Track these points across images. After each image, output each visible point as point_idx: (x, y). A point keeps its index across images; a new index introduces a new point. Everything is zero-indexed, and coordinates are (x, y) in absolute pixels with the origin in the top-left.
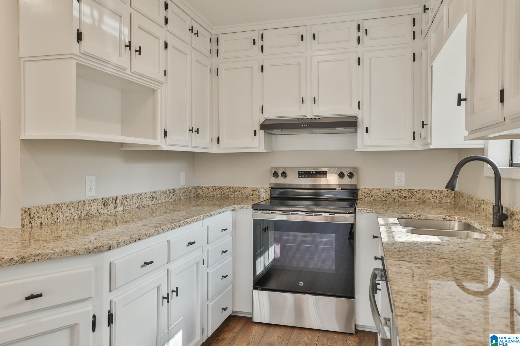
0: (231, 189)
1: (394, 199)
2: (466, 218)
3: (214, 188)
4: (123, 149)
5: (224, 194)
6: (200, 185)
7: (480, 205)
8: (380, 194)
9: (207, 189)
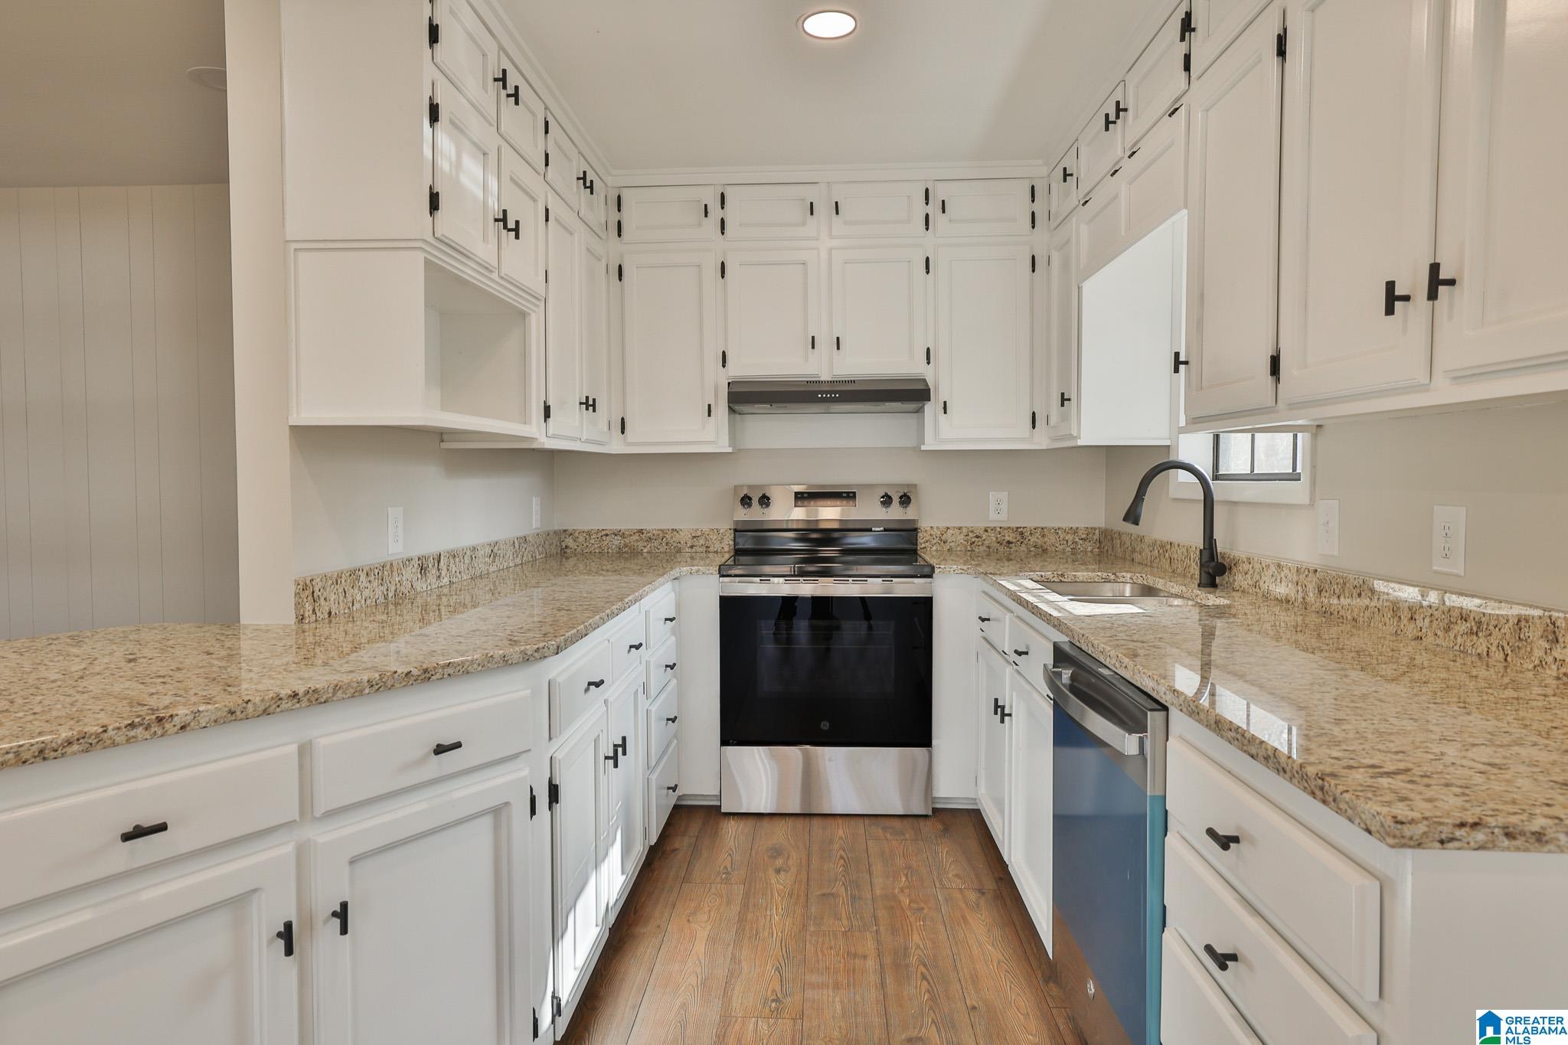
0: (643, 534)
1: (989, 547)
2: (1144, 576)
3: (604, 533)
4: (444, 445)
5: (626, 546)
6: (570, 528)
7: (1161, 551)
8: (961, 538)
9: (585, 534)
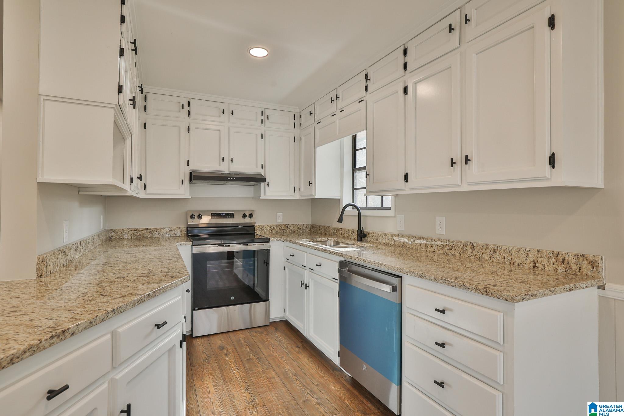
0: (148, 230)
1: (277, 231)
2: (336, 239)
3: (130, 230)
4: (80, 193)
5: (140, 235)
6: (114, 228)
8: (268, 229)
9: (121, 231)
